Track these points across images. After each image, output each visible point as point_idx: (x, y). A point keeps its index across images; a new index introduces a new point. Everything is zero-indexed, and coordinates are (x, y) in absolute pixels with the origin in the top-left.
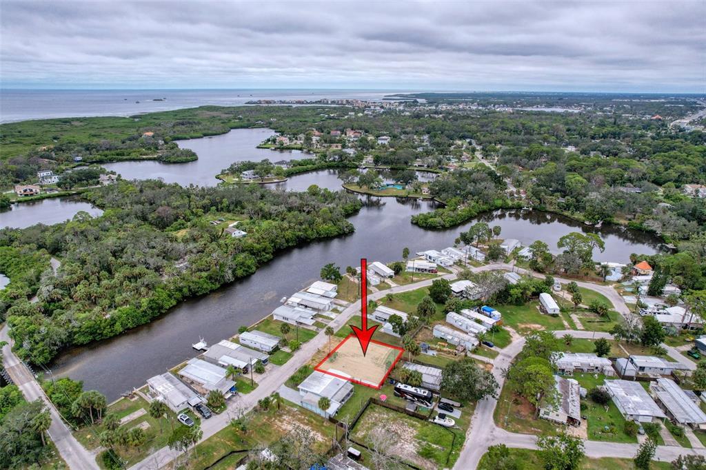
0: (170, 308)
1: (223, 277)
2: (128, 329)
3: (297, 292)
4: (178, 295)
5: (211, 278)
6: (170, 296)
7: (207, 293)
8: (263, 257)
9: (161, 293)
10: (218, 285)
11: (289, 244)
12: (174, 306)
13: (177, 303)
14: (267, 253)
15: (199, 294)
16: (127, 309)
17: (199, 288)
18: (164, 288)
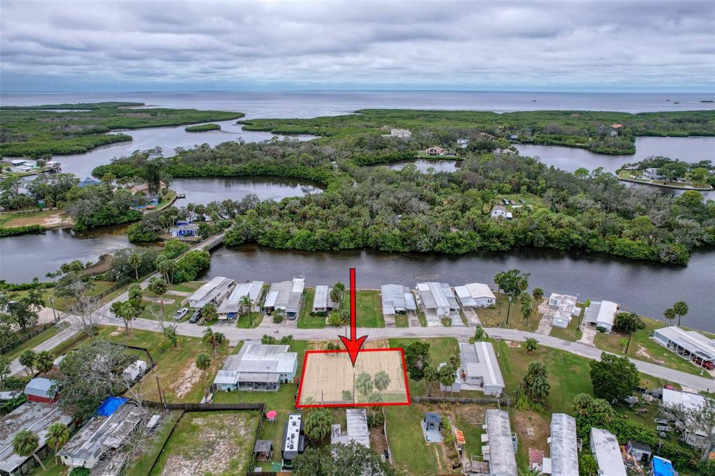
0: (344, 249)
2: (295, 249)
3: (442, 283)
8: (493, 244)
9: (345, 233)
10: (407, 249)
11: (551, 245)
12: (350, 249)
13: (355, 248)
14: (501, 242)
15: (382, 249)
16: (304, 232)
17: (382, 243)
18: (352, 231)
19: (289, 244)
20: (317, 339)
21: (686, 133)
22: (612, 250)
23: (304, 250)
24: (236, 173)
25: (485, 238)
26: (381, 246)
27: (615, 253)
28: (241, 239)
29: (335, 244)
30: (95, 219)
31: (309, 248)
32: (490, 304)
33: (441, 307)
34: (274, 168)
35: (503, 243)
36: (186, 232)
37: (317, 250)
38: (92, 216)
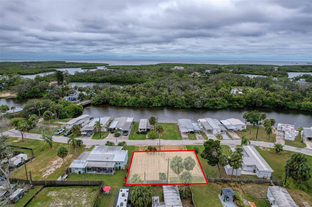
0: (155, 107)
1: (193, 103)
2: (129, 106)
3: (212, 118)
4: (163, 102)
5: (187, 102)
6: (159, 101)
7: (179, 108)
8: (235, 105)
9: (156, 99)
10: (189, 107)
11: (265, 106)
12: (158, 107)
13: (161, 106)
14: (239, 103)
15: (176, 106)
16: (134, 98)
17: (176, 103)
18: (159, 98)
19: (126, 104)
20: (141, 145)
21: (308, 71)
22: (300, 108)
23: (134, 107)
24: (102, 80)
25: (230, 101)
26: (175, 105)
27: (302, 109)
28: (100, 102)
29: (150, 104)
30: (27, 94)
31: (136, 106)
32: (243, 128)
33: (215, 129)
34: (120, 78)
35: (240, 104)
36: (72, 99)
37: (141, 107)
38: (25, 92)
